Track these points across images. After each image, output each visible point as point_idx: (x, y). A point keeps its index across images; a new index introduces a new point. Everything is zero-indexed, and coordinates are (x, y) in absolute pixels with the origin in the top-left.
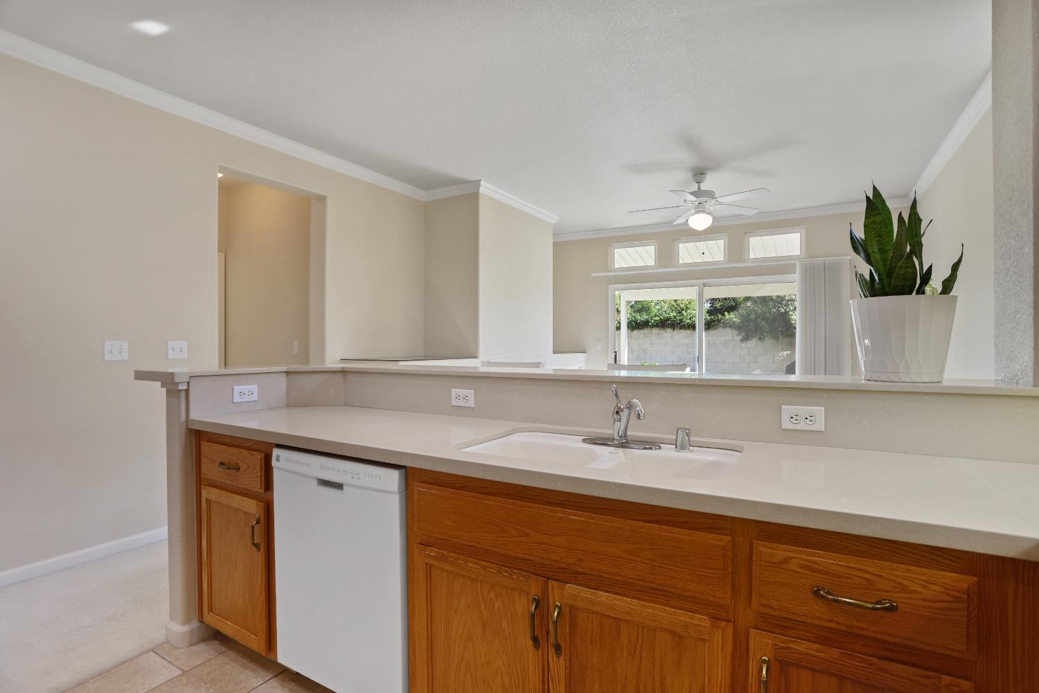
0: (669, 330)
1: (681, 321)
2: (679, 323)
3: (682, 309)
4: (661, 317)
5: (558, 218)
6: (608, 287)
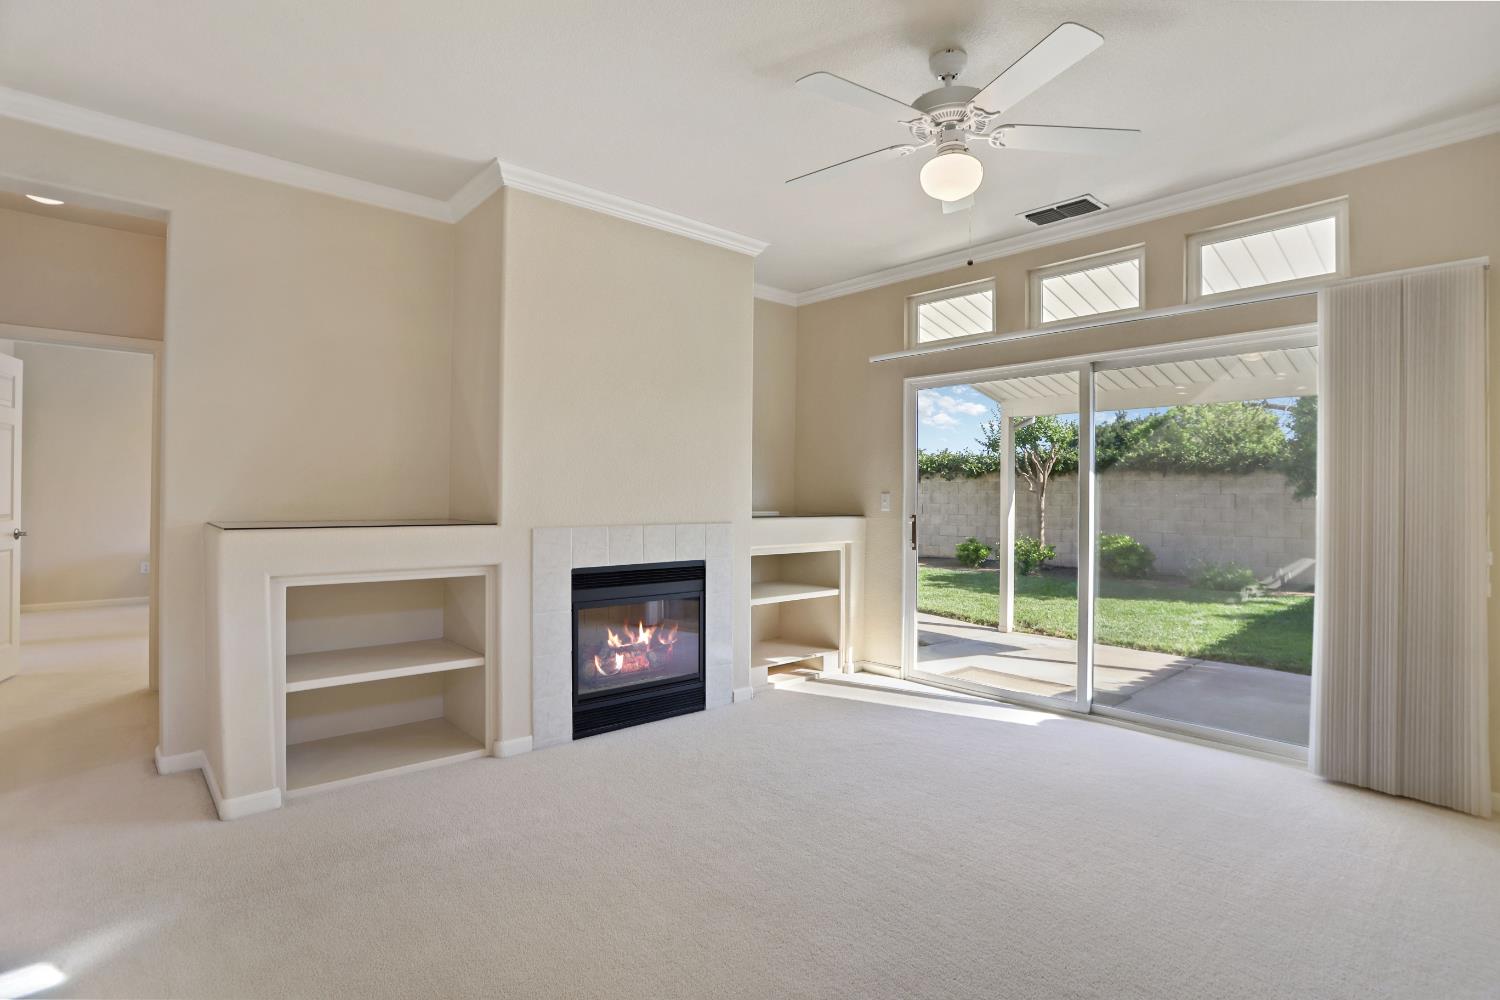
0: (1156, 477)
1: (1178, 457)
2: (1175, 463)
3: (1229, 441)
4: (1142, 453)
5: (765, 245)
6: (902, 383)
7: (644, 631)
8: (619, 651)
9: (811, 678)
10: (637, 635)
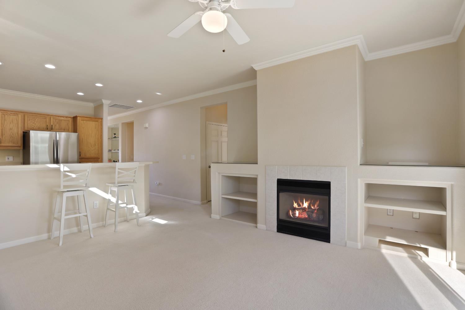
7: (306, 203)
8: (298, 209)
9: (414, 259)
10: (303, 204)
